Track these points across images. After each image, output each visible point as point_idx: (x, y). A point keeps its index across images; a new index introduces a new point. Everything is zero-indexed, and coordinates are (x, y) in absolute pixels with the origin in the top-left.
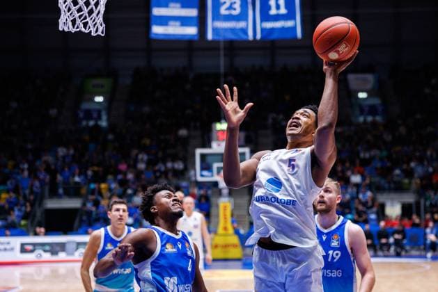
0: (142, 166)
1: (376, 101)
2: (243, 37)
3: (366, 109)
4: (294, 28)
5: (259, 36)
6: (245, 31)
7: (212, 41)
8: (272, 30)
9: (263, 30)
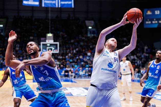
0: (17, 49)
1: (94, 30)
2: (55, 6)
3: (92, 32)
4: (71, 4)
5: (60, 6)
6: (55, 4)
7: (44, 7)
8: (64, 4)
9: (61, 4)
